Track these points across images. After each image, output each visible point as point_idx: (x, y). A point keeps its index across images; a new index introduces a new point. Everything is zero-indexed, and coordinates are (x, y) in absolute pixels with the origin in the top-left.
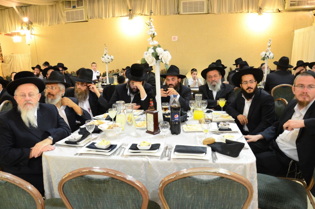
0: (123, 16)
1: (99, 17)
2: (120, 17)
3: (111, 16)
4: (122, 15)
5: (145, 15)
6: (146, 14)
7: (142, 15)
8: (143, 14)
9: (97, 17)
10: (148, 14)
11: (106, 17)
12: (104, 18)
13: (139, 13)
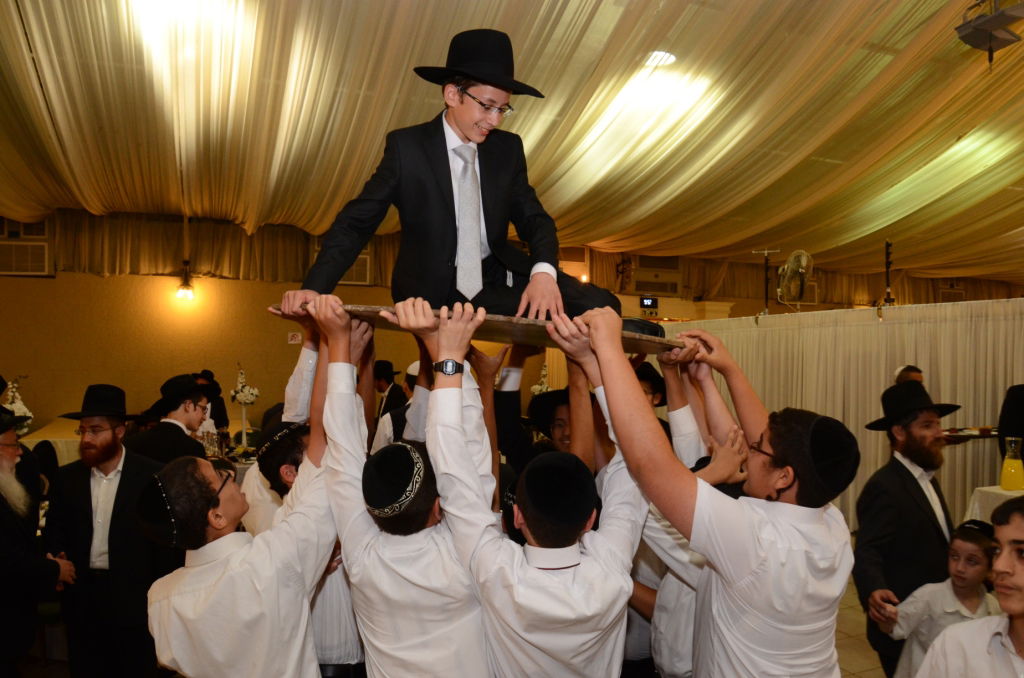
0: (162, 275)
1: (91, 269)
2: (154, 275)
3: (128, 270)
4: (160, 272)
5: (222, 277)
6: (226, 274)
7: (214, 276)
8: (218, 273)
9: (87, 270)
10: (231, 276)
11: (113, 271)
12: (107, 274)
13: (205, 271)
